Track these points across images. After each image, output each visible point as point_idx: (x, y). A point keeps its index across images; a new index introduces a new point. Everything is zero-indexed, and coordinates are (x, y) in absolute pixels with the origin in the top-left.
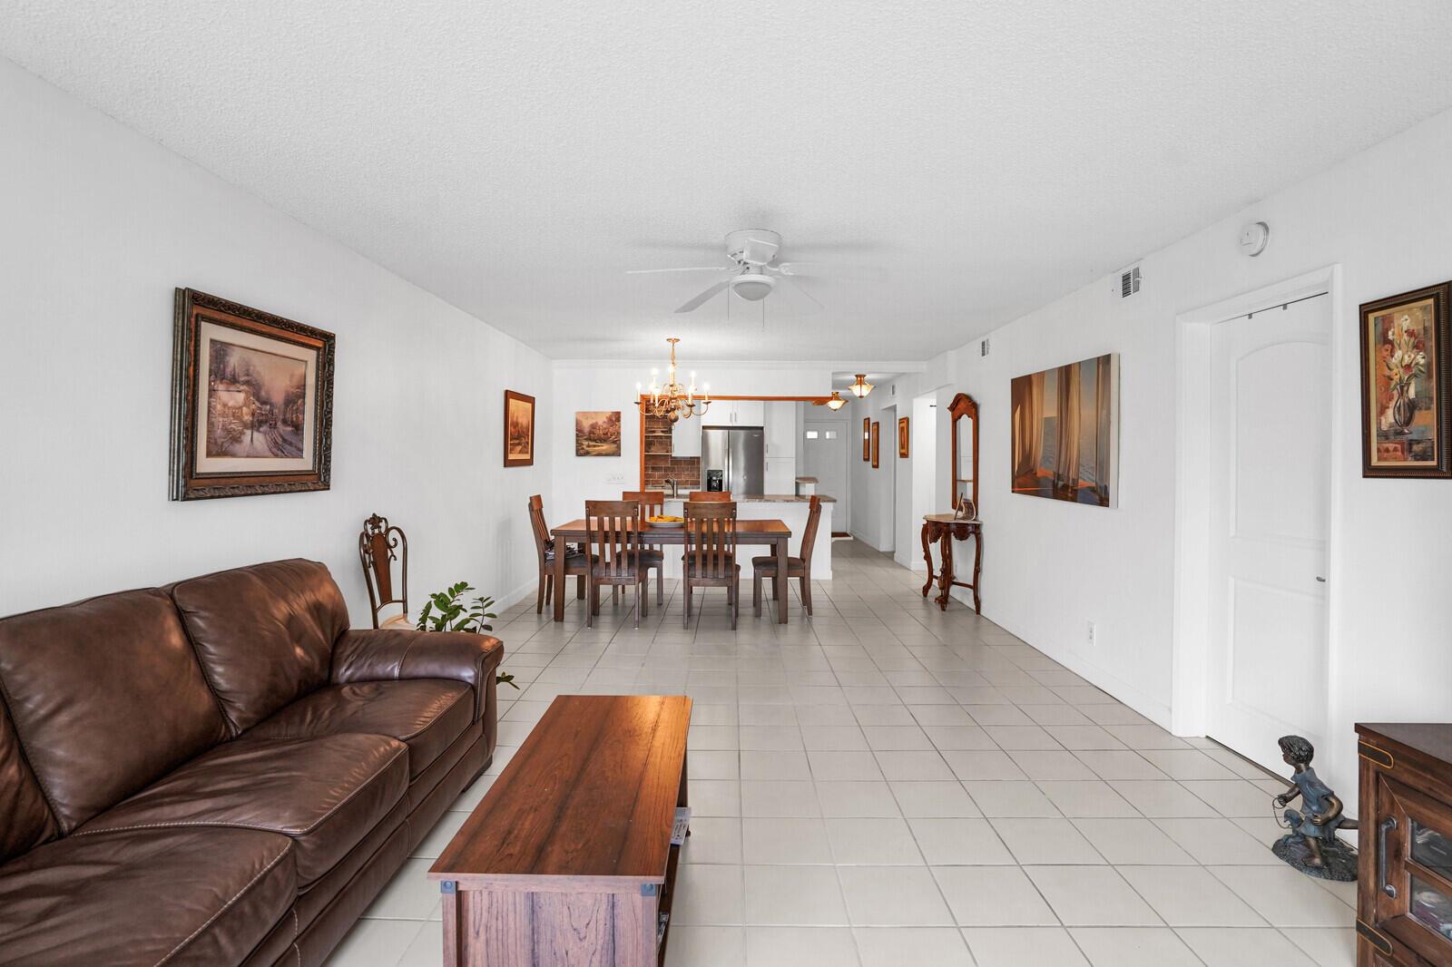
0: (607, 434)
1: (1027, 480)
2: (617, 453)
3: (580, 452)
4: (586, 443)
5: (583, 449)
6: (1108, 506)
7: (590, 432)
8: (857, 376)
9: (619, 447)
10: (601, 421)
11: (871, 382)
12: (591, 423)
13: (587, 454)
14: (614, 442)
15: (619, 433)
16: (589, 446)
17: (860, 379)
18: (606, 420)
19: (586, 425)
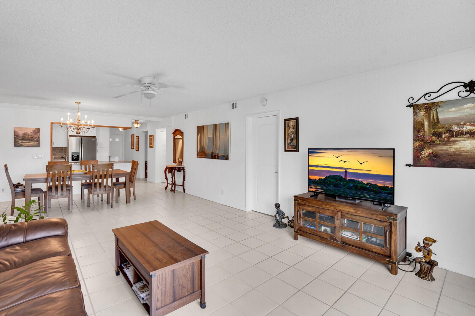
0: (33, 137)
1: (202, 154)
2: (39, 145)
3: (16, 145)
4: (21, 141)
5: (19, 144)
6: (228, 160)
7: (23, 137)
8: (135, 121)
9: (39, 143)
10: (29, 132)
11: (140, 123)
12: (24, 132)
13: (21, 146)
14: (37, 141)
15: (39, 138)
16: (22, 142)
17: (137, 122)
18: (32, 131)
19: (21, 133)
